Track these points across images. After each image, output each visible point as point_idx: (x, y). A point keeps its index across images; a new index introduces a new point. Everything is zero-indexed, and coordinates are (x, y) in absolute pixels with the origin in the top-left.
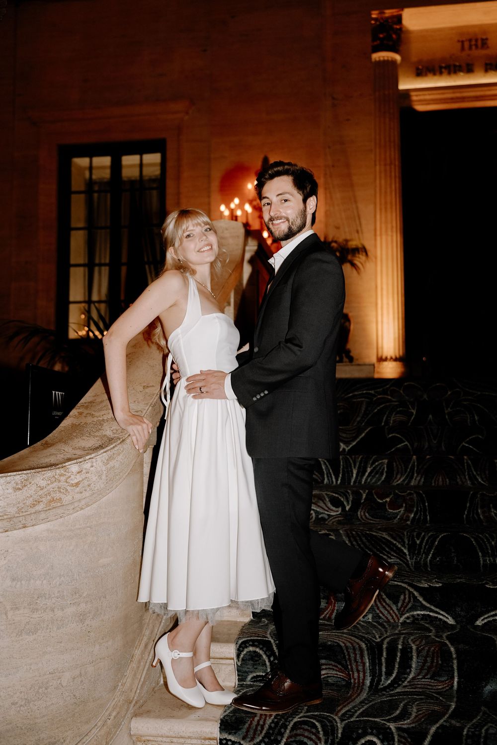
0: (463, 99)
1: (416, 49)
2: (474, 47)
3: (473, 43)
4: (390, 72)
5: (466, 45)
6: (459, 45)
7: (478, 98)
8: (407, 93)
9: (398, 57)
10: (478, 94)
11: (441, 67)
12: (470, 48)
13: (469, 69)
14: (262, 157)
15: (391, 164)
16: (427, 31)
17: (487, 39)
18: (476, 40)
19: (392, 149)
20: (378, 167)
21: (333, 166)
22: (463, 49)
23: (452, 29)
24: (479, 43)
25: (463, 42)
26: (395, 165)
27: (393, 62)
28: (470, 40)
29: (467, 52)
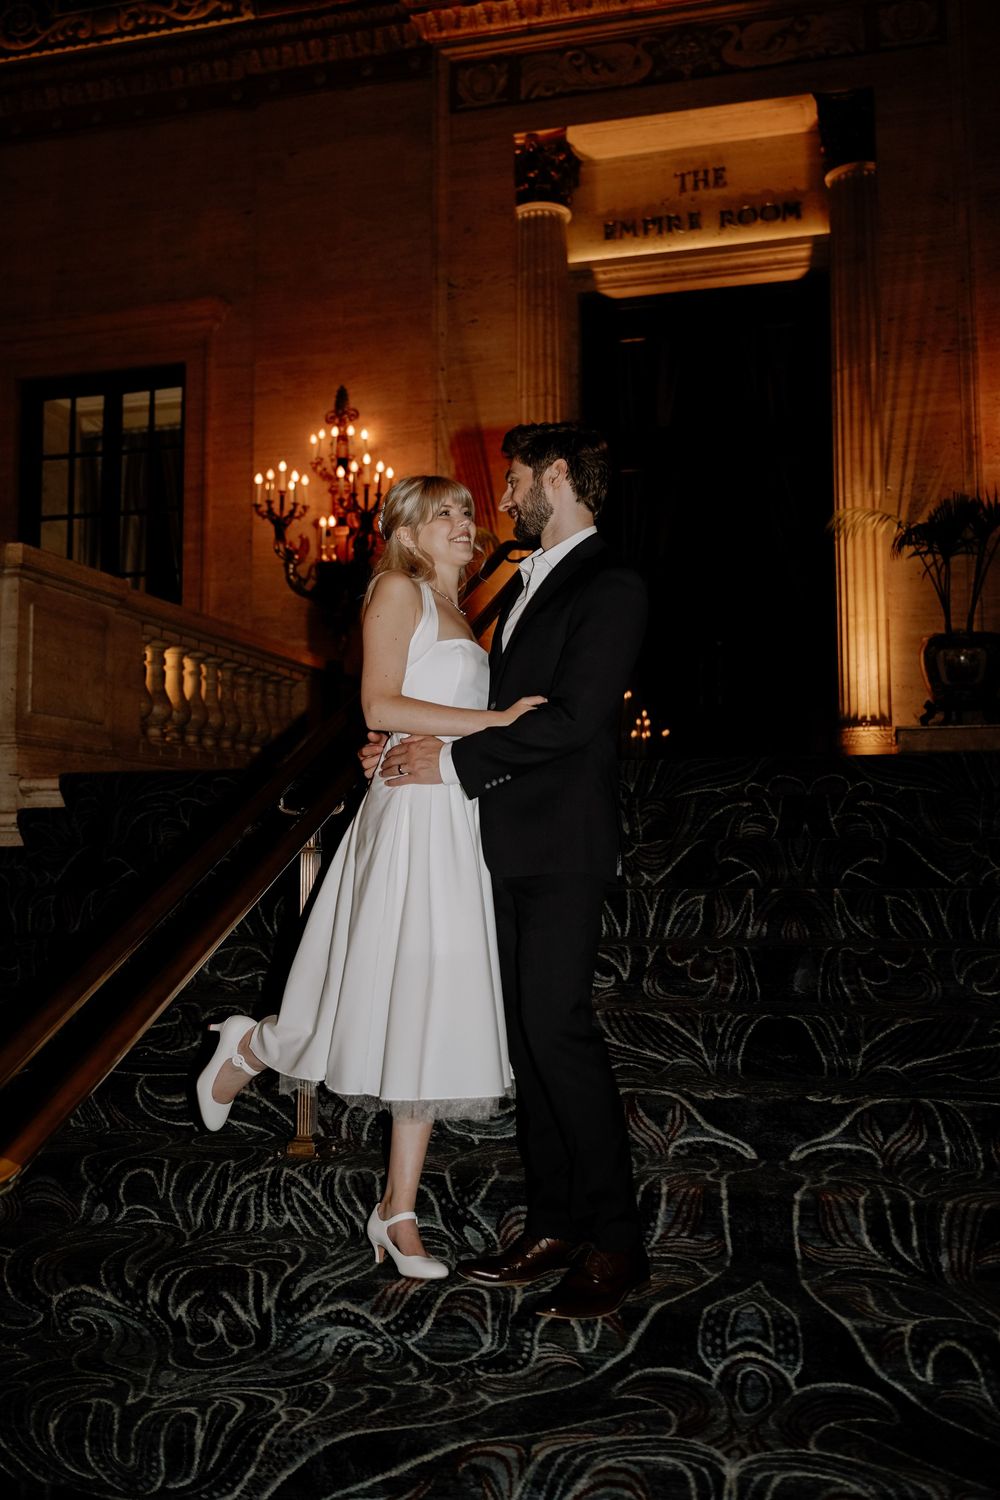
0: (683, 276)
1: (604, 195)
2: (701, 185)
3: (701, 175)
4: (549, 238)
5: (689, 180)
6: (677, 183)
7: (707, 273)
8: (586, 270)
9: (564, 211)
10: (708, 265)
11: (646, 222)
12: (696, 187)
13: (694, 224)
14: (336, 388)
15: (546, 394)
16: (623, 159)
17: (723, 169)
18: (706, 172)
19: (550, 368)
20: (524, 400)
21: (449, 401)
22: (683, 188)
23: (664, 154)
24: (711, 177)
25: (683, 176)
26: (554, 396)
27: (555, 220)
28: (696, 173)
29: (690, 193)
